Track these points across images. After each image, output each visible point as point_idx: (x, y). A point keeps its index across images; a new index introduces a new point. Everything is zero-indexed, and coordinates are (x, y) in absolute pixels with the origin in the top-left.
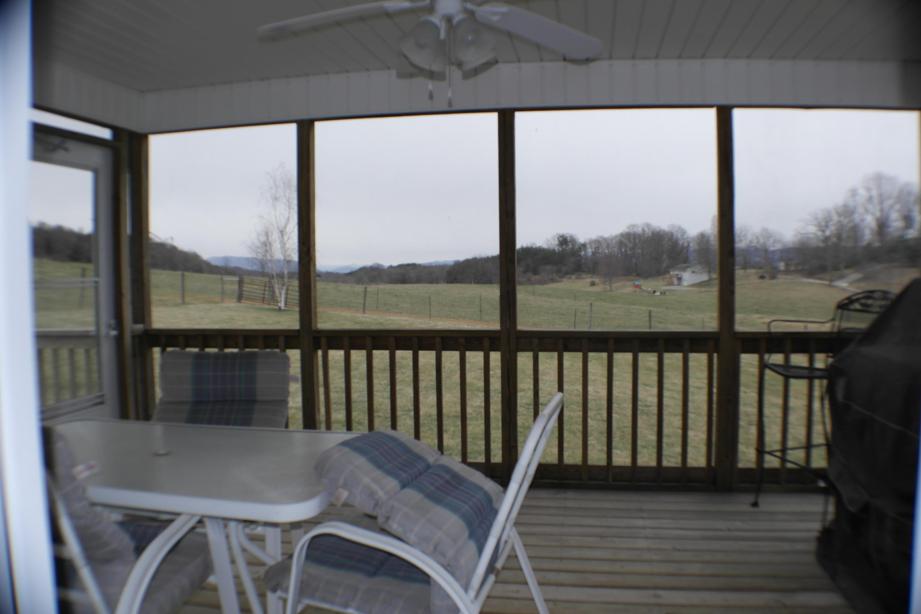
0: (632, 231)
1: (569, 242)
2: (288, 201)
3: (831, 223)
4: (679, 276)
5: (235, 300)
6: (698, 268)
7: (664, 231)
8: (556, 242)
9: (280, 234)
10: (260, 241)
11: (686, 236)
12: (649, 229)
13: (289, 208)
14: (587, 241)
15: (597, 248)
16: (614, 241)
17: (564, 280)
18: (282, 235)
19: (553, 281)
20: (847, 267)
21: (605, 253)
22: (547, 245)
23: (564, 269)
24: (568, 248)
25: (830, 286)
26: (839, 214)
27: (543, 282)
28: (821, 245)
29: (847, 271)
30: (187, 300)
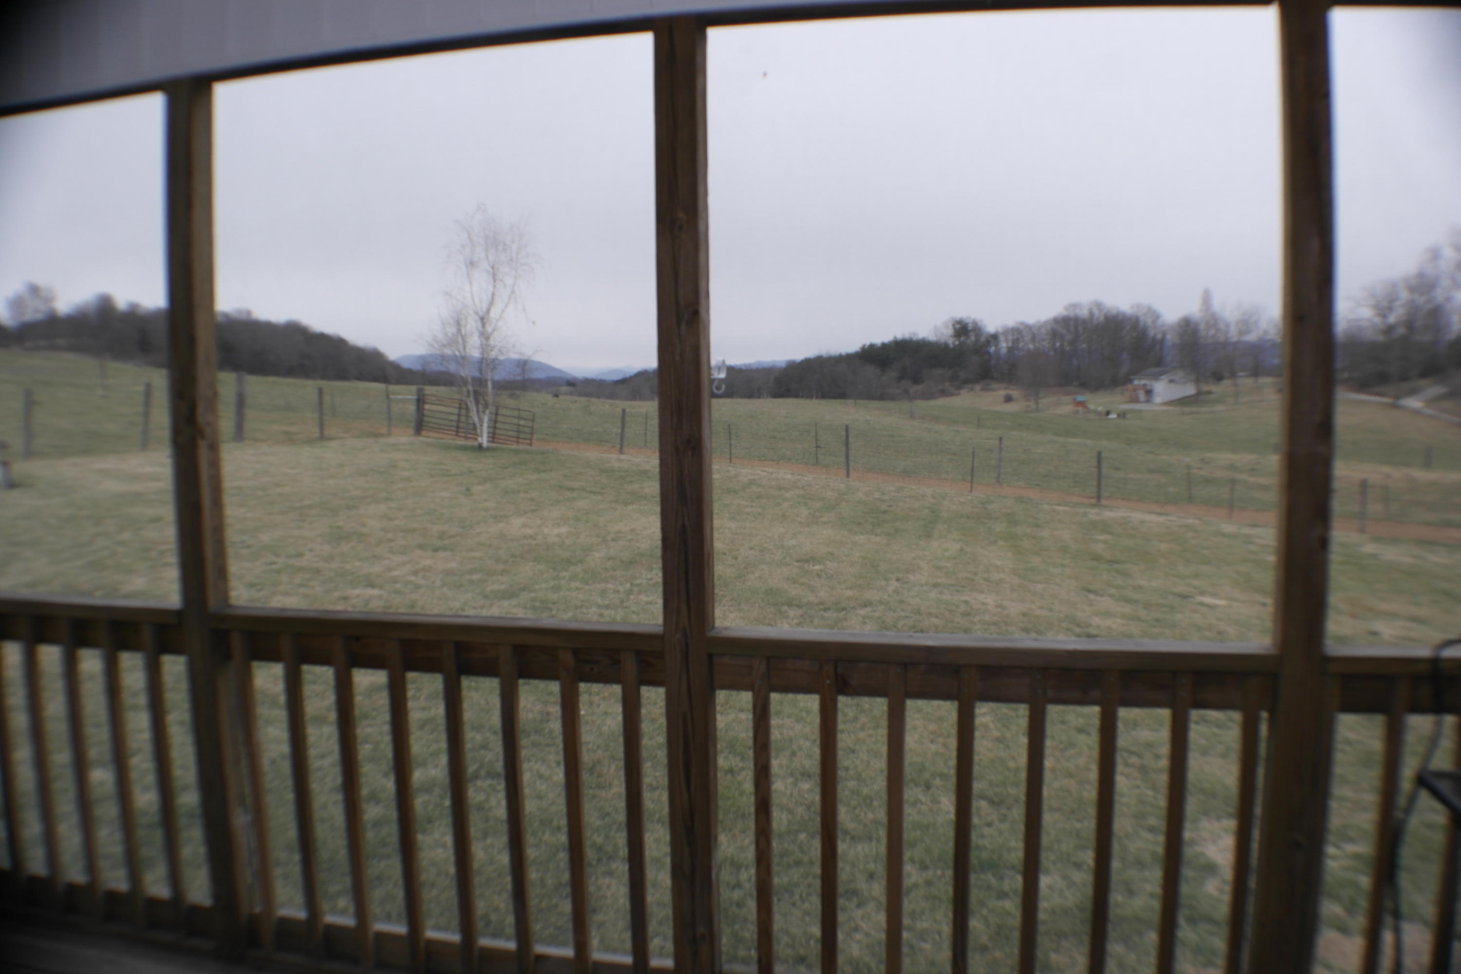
0: (1072, 314)
1: (971, 331)
2: (493, 267)
3: (1398, 303)
4: (1149, 388)
5: (411, 431)
6: (1179, 375)
7: (1124, 314)
8: (950, 331)
9: (479, 324)
10: (446, 334)
11: (1159, 323)
12: (1100, 310)
13: (495, 280)
14: (1000, 330)
15: (1016, 341)
16: (1043, 331)
17: (963, 392)
18: (484, 325)
19: (944, 393)
20: (1423, 375)
21: (1029, 349)
22: (936, 336)
23: (962, 375)
24: (969, 341)
25: (1395, 406)
26: (1412, 289)
27: (928, 396)
28: (1381, 338)
29: (1422, 382)
30: (327, 433)
